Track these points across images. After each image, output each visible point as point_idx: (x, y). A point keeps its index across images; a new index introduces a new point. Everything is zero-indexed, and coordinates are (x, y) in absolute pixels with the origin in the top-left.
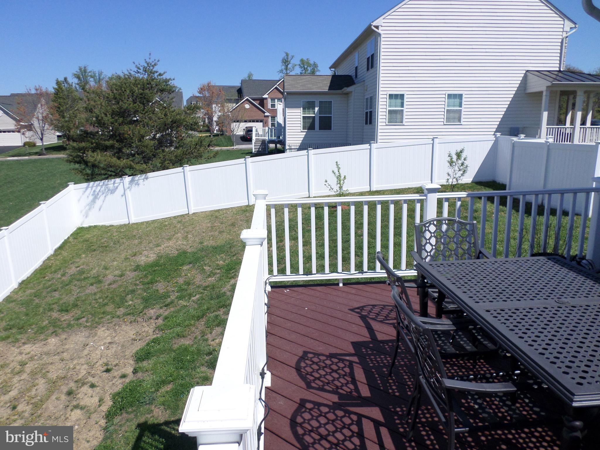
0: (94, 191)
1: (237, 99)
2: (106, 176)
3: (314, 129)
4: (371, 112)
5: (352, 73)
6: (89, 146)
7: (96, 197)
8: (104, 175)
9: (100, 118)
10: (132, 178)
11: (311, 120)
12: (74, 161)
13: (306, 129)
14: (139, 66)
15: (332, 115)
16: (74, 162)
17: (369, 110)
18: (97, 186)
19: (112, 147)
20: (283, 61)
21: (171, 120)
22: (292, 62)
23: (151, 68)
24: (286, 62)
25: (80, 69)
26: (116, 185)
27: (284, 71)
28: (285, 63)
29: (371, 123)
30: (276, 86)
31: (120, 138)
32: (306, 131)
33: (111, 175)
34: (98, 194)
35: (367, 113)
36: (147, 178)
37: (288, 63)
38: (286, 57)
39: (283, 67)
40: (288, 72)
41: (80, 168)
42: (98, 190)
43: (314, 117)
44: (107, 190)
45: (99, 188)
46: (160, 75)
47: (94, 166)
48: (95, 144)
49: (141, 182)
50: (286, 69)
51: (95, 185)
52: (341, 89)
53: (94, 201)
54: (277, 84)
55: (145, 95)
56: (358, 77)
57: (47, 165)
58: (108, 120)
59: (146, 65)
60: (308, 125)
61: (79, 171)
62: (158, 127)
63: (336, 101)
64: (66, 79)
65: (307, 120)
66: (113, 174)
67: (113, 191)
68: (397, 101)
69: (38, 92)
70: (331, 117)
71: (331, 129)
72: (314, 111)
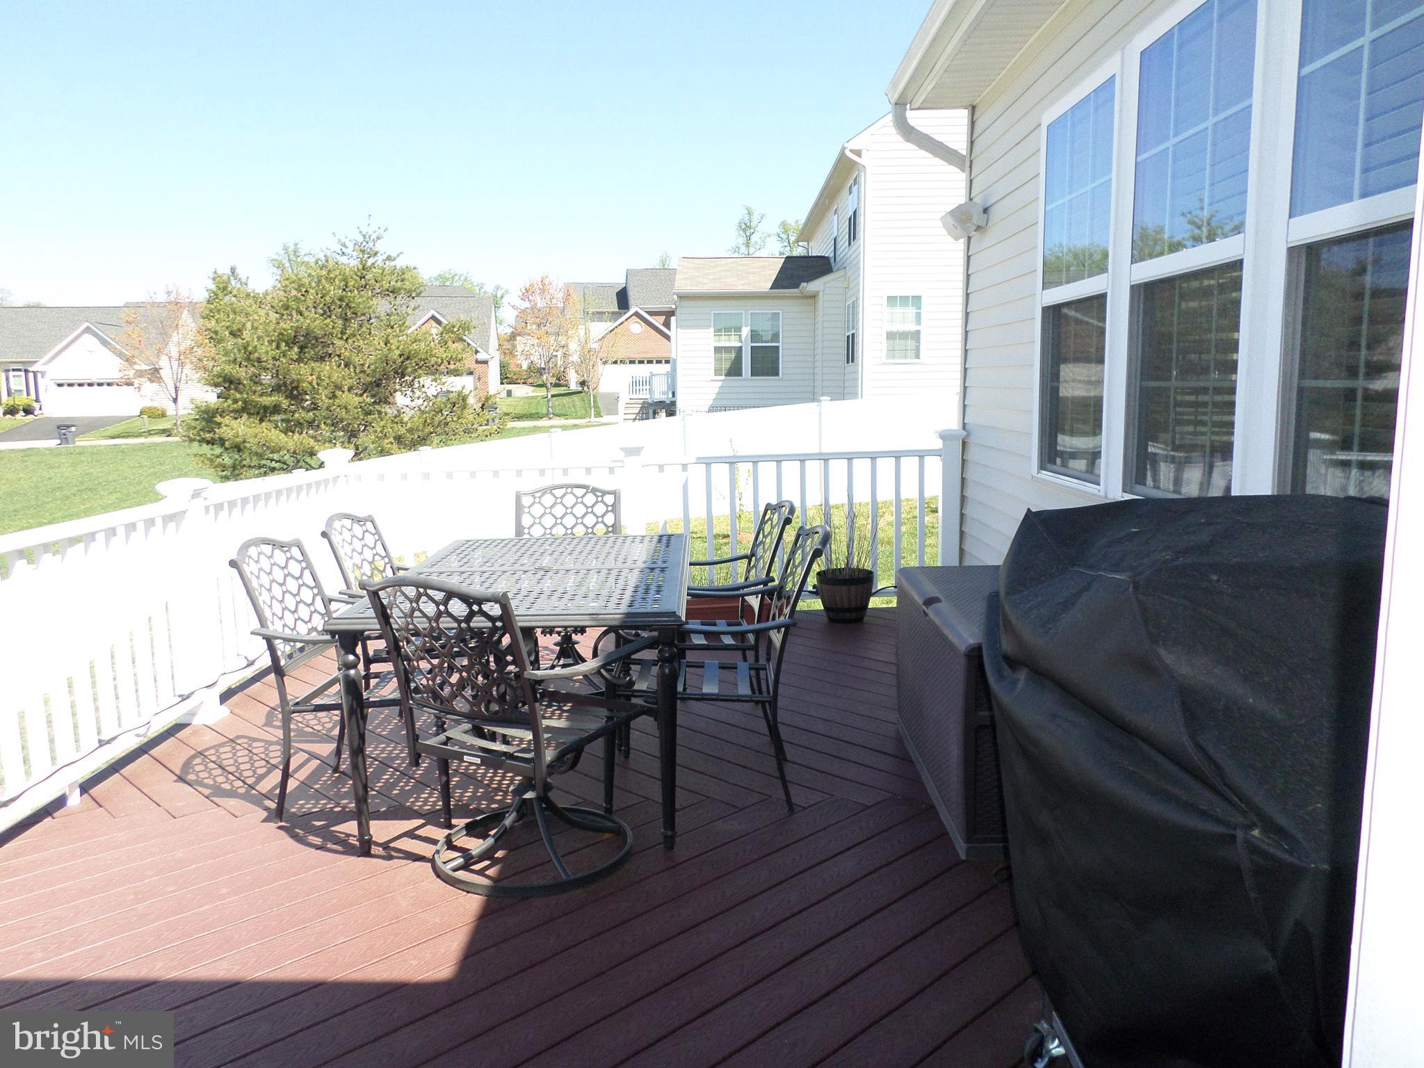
1: (613, 313)
2: (263, 470)
3: (740, 374)
4: (853, 335)
5: (828, 253)
6: (229, 407)
8: (260, 467)
9: (250, 348)
11: (733, 356)
12: (198, 438)
13: (721, 375)
14: (343, 240)
15: (780, 344)
16: (199, 441)
17: (850, 333)
19: (276, 409)
20: (740, 227)
21: (398, 352)
22: (761, 228)
23: (371, 244)
24: (746, 229)
25: (286, 249)
27: (743, 249)
28: (744, 230)
29: (853, 361)
31: (294, 392)
32: (723, 378)
33: (273, 470)
35: (848, 337)
37: (752, 230)
38: (747, 217)
39: (742, 240)
40: (751, 252)
41: (212, 452)
43: (741, 347)
46: (389, 258)
47: (238, 448)
48: (240, 403)
50: (747, 245)
52: (797, 286)
55: (350, 301)
56: (837, 259)
57: (175, 454)
58: (267, 353)
59: (360, 239)
60: (726, 365)
61: (208, 459)
62: (372, 367)
63: (788, 312)
64: (233, 270)
65: (724, 355)
66: (277, 465)
68: (905, 311)
69: (172, 298)
70: (778, 347)
71: (777, 374)
72: (740, 336)
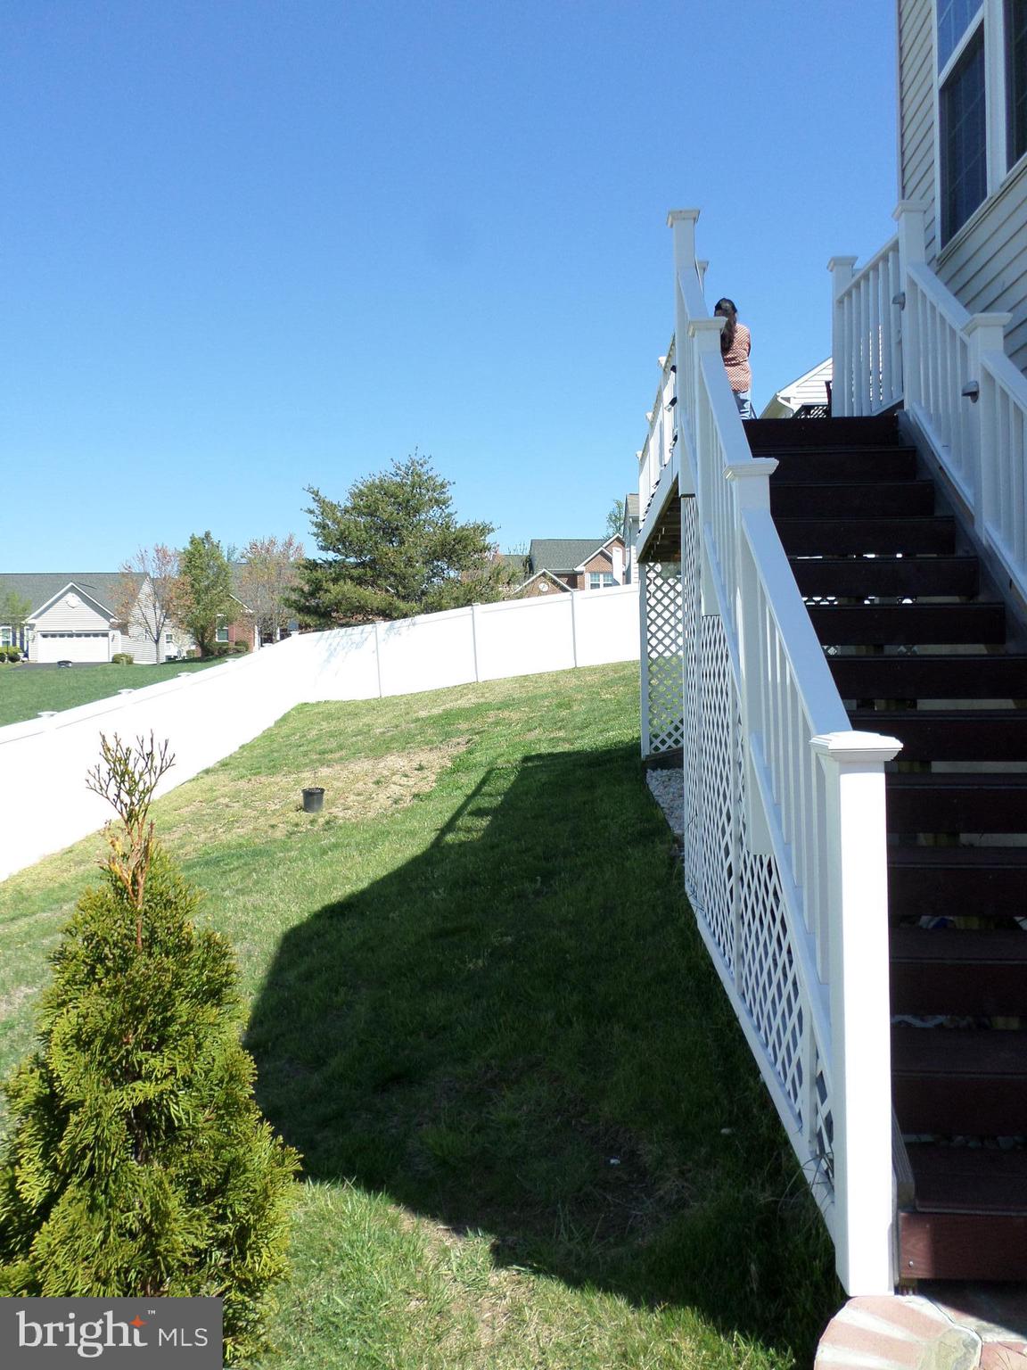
0: (330, 645)
7: (332, 653)
10: (391, 625)
18: (335, 637)
26: (364, 635)
30: (601, 549)
34: (335, 649)
36: (414, 624)
42: (335, 644)
44: (350, 643)
45: (338, 639)
49: (404, 630)
51: (333, 635)
53: (328, 661)
54: (604, 546)
64: (207, 535)
67: (358, 646)
